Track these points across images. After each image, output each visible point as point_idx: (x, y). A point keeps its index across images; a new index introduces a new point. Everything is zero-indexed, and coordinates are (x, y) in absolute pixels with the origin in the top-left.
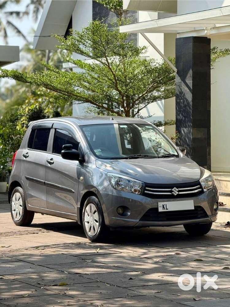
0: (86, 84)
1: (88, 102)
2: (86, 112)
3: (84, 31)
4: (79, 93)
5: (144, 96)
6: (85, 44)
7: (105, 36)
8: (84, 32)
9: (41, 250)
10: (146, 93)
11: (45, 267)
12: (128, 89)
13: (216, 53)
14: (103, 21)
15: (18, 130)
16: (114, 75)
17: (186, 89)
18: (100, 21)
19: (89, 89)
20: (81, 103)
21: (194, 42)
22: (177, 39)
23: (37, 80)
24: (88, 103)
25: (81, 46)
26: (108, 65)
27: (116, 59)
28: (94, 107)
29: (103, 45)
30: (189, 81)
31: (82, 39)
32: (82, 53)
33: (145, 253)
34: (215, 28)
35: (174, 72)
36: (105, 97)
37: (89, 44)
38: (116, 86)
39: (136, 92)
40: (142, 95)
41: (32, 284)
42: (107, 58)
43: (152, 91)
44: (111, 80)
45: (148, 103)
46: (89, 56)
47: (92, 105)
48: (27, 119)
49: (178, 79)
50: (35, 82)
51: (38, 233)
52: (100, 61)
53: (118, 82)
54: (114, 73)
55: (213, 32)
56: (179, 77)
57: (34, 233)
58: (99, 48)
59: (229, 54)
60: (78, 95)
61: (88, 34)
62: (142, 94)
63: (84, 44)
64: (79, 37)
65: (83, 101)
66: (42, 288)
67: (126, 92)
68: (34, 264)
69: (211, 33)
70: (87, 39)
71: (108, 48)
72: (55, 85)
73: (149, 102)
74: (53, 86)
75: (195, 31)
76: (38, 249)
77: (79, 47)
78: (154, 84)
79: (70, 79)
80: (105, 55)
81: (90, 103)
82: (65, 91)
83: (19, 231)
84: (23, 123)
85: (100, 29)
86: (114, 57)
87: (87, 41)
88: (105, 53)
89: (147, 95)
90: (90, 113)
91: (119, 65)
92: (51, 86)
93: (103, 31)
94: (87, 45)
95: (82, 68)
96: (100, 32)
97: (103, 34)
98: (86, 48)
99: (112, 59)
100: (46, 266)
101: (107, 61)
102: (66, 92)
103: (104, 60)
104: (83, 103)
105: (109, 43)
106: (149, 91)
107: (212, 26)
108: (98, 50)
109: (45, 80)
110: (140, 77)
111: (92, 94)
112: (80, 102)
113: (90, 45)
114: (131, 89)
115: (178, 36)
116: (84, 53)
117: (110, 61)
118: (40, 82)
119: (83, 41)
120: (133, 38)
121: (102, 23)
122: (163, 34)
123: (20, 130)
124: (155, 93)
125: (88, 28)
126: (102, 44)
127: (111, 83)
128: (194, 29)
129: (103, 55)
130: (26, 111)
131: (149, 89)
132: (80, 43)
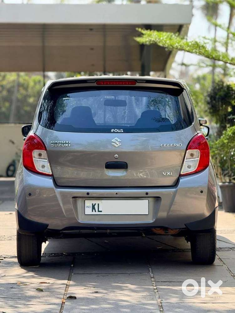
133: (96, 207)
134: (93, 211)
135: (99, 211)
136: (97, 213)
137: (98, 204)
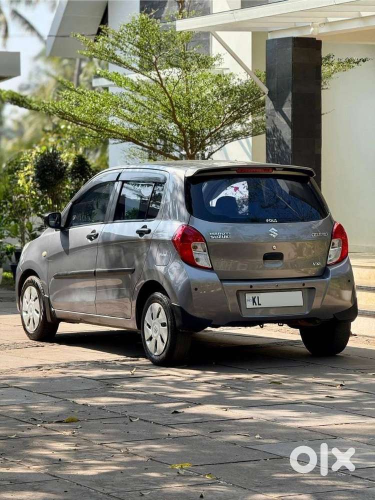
0: (127, 112)
1: (129, 141)
2: (128, 157)
3: (123, 29)
4: (114, 127)
5: (219, 131)
6: (124, 50)
7: (155, 37)
8: (123, 31)
9: (46, 371)
10: (221, 126)
11: (47, 395)
12: (193, 121)
13: (331, 64)
14: (152, 14)
15: (21, 185)
16: (170, 98)
17: (282, 120)
18: (149, 14)
19: (130, 120)
20: (118, 143)
21: (294, 46)
22: (268, 42)
23: (47, 105)
24: (129, 143)
25: (118, 53)
26: (160, 83)
27: (173, 73)
28: (138, 148)
29: (153, 51)
30: (287, 109)
31: (120, 41)
32: (120, 63)
33: (197, 376)
34: (326, 23)
35: (264, 94)
36: (156, 134)
37: (131, 49)
38: (174, 116)
39: (204, 126)
40: (215, 131)
41: (23, 420)
42: (159, 71)
43: (231, 123)
44: (165, 106)
45: (225, 143)
46: (130, 68)
47: (135, 145)
48: (35, 167)
49: (269, 105)
50: (45, 109)
51: (43, 346)
52: (148, 76)
53: (176, 109)
54: (170, 95)
55: (324, 30)
56: (271, 102)
57: (37, 346)
58: (145, 56)
59: (353, 67)
60: (113, 130)
61: (128, 34)
62: (214, 129)
63: (122, 49)
64: (115, 38)
65: (122, 139)
66: (38, 425)
67: (189, 125)
68: (31, 391)
69: (320, 32)
70: (126, 42)
71: (160, 56)
72: (76, 115)
73: (227, 141)
74: (72, 116)
75: (296, 28)
76: (41, 369)
77: (114, 54)
78: (233, 113)
79: (101, 104)
80: (156, 67)
81: (133, 142)
82: (92, 124)
83: (15, 343)
84: (28, 175)
85: (148, 26)
86: (171, 70)
87: (127, 44)
88: (155, 64)
89: (222, 131)
90: (133, 158)
91: (178, 82)
92: (71, 115)
93: (153, 30)
94: (128, 50)
95: (121, 86)
96: (148, 31)
97: (153, 34)
98: (125, 55)
99: (167, 73)
100: (49, 394)
101: (159, 75)
102: (94, 125)
103: (154, 74)
104: (121, 142)
105: (162, 49)
106: (225, 123)
107: (322, 20)
108: (145, 58)
109: (61, 105)
110: (211, 102)
111: (135, 128)
112: (117, 141)
113: (131, 51)
114: (197, 121)
115: (270, 37)
116: (122, 63)
117: (163, 76)
118: (53, 109)
119: (120, 44)
120: (204, 39)
121: (151, 17)
122: (250, 33)
123: (23, 186)
124: (237, 127)
125: (128, 24)
126: (151, 49)
127: (165, 111)
128: (295, 25)
129: (153, 66)
130: (33, 156)
131: (226, 120)
132: (117, 48)
133: (256, 300)
134: (253, 304)
135: (259, 304)
136: (258, 306)
137: (258, 297)
